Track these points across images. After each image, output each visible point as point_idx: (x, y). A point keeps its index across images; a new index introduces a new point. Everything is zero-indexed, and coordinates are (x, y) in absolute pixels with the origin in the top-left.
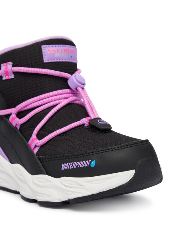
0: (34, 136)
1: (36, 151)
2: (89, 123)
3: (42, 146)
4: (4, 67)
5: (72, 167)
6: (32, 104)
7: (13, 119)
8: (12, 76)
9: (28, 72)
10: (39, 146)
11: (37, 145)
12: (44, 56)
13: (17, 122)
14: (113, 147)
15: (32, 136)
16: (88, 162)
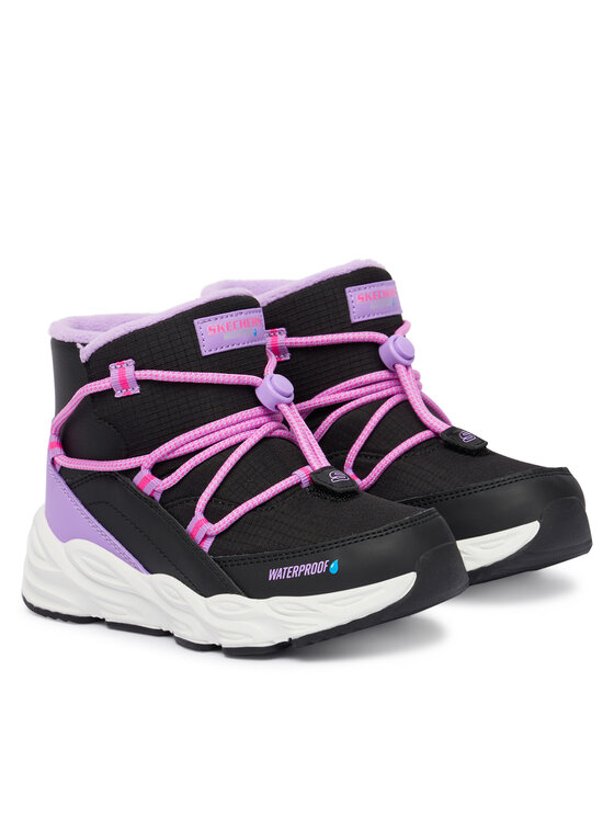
0: (199, 515)
1: (207, 545)
2: (311, 480)
3: (219, 536)
4: (117, 371)
5: (290, 574)
6: (186, 447)
7: (146, 480)
8: (137, 390)
9: (172, 380)
10: (211, 536)
11: (209, 533)
12: (201, 343)
13: (157, 486)
14: (370, 532)
15: (194, 515)
16: (324, 564)
